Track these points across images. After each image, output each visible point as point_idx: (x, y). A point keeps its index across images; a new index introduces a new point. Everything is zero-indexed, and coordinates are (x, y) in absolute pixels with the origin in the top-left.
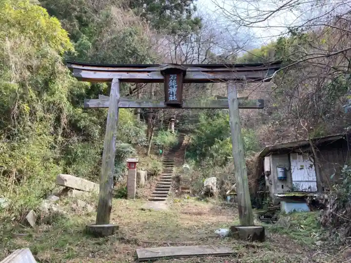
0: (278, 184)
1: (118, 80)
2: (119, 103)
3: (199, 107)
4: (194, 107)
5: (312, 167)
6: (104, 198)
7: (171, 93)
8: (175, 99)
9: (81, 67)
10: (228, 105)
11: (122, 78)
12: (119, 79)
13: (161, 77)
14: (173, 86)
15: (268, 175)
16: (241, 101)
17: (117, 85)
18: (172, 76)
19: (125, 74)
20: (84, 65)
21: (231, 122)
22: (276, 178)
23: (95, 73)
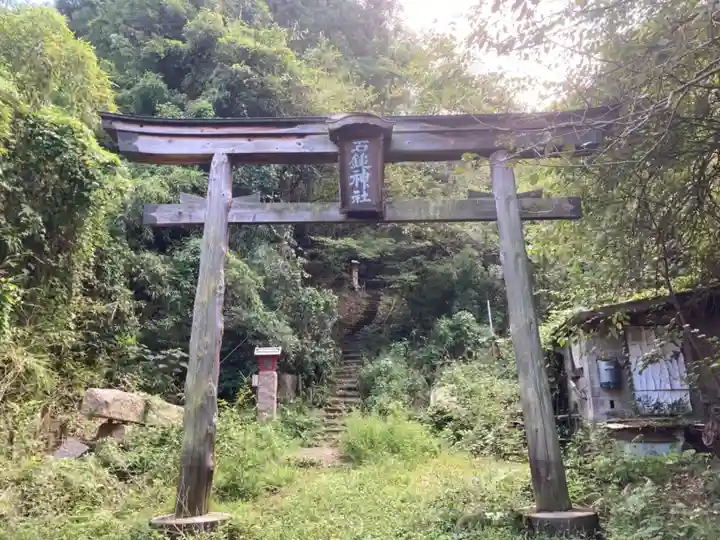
0: (601, 398)
1: (225, 157)
2: (230, 214)
3: (424, 218)
4: (412, 218)
5: (677, 359)
6: (194, 450)
7: (357, 185)
8: (365, 200)
9: (136, 128)
10: (495, 213)
11: (237, 152)
12: (229, 155)
13: (331, 148)
14: (360, 169)
15: (576, 379)
16: (527, 202)
17: (225, 169)
18: (358, 144)
19: (244, 141)
20: (142, 123)
21: (505, 254)
22: (597, 385)
23: (170, 142)
